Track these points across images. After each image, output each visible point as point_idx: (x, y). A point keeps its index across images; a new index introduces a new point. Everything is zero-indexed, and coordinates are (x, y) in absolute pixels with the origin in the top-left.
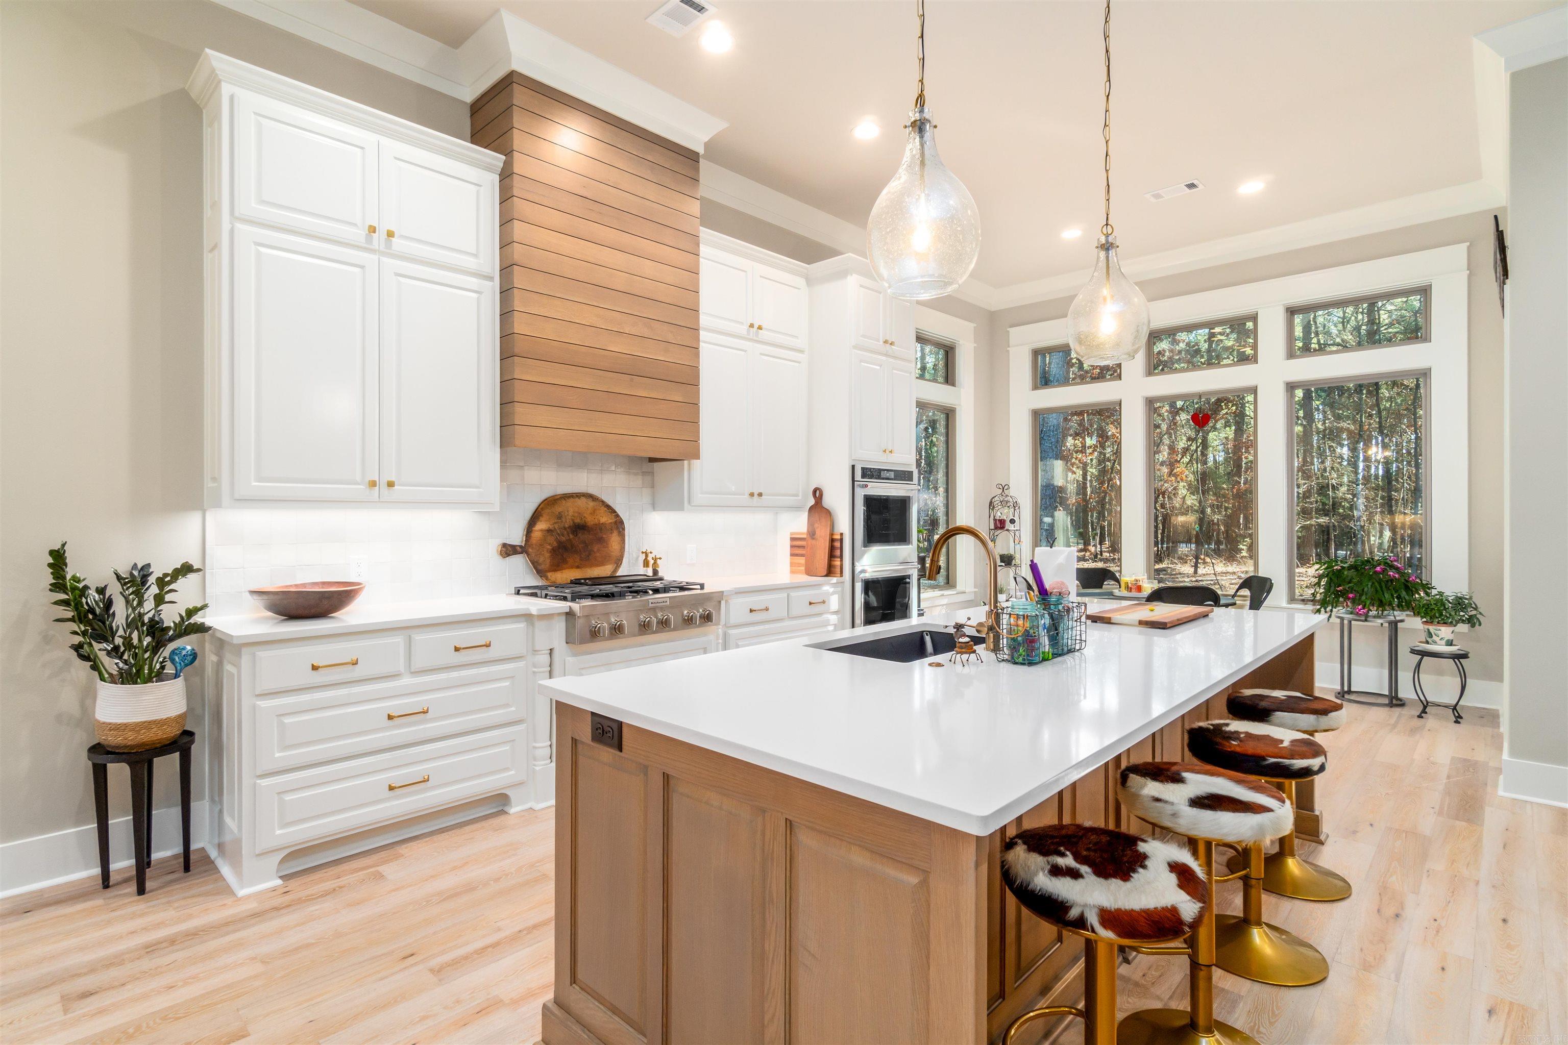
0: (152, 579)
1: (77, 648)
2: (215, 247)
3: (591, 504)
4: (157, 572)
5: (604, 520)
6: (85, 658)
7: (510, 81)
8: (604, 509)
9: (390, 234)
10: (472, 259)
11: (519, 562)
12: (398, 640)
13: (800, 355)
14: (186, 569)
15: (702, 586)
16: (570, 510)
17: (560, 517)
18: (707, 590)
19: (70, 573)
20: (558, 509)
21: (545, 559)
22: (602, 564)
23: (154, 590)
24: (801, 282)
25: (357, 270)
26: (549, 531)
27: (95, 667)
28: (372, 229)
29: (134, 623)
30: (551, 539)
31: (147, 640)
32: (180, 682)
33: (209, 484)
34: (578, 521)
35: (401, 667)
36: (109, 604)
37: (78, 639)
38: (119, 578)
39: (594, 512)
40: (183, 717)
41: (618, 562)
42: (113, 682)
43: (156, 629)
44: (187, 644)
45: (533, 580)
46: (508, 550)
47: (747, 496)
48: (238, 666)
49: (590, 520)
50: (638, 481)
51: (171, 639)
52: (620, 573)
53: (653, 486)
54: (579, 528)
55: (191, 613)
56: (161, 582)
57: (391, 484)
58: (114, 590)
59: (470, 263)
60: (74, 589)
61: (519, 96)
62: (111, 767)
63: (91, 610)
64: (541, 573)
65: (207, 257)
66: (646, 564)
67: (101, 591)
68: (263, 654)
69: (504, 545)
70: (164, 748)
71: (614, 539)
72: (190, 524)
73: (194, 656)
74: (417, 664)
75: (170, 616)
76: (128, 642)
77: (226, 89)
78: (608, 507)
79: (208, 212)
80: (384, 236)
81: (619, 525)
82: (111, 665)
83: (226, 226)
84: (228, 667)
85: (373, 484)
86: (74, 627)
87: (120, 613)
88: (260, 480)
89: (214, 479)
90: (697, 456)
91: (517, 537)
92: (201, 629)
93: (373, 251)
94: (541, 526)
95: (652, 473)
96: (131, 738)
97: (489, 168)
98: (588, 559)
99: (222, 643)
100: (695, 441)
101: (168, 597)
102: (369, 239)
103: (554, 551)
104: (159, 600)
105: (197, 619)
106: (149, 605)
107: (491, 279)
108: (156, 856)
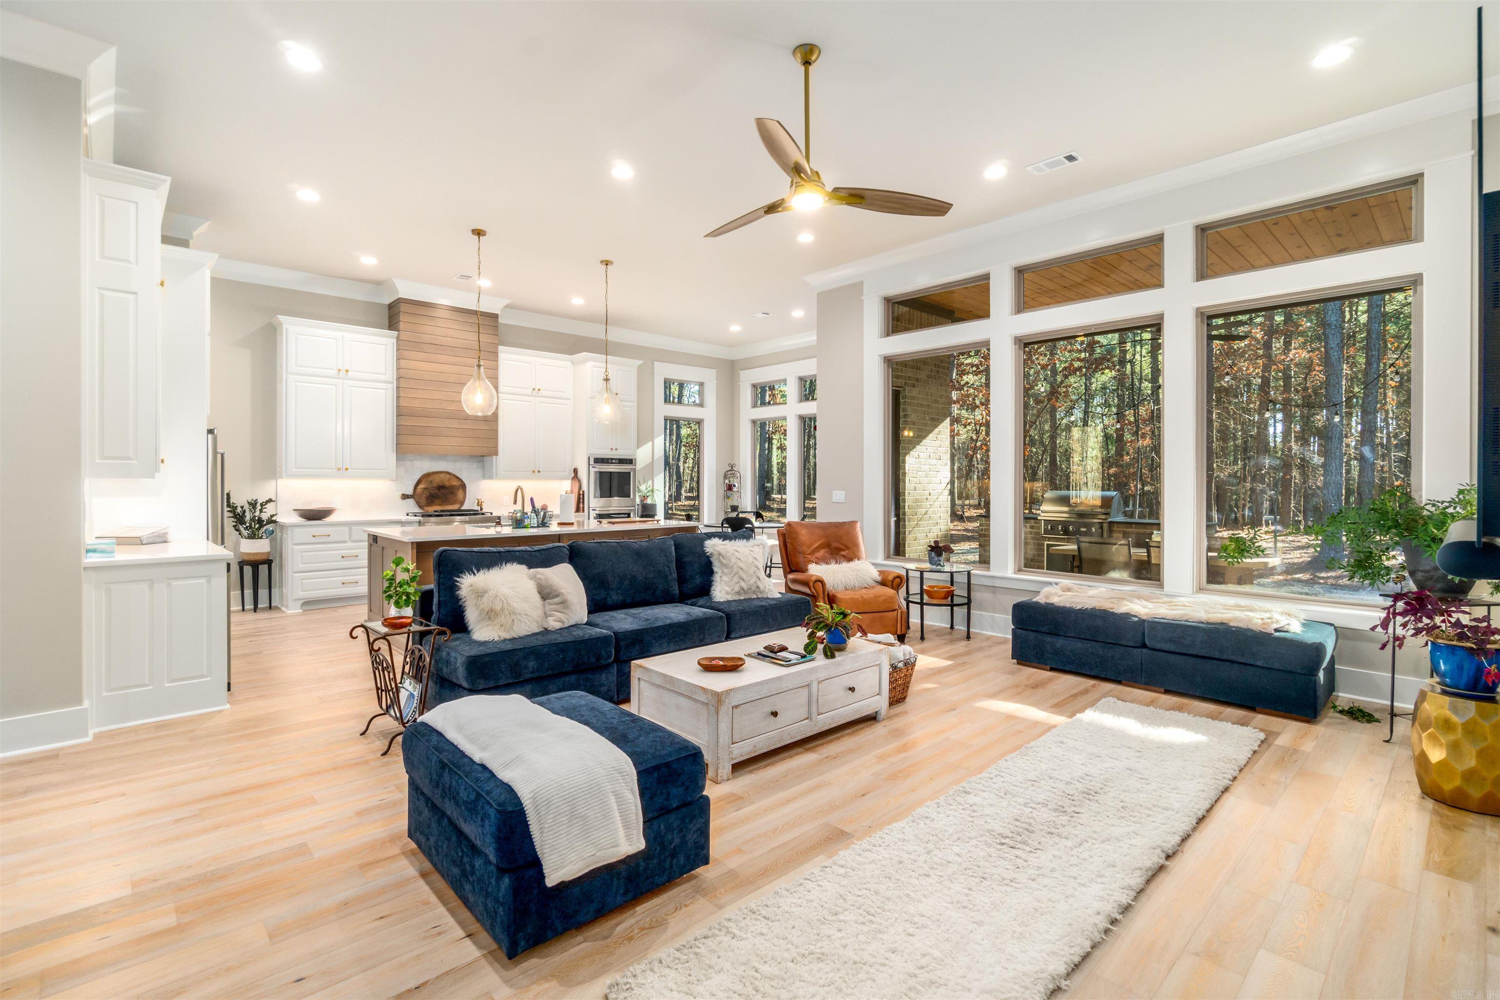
0: (258, 504)
1: (234, 526)
2: (281, 382)
3: (448, 476)
4: (260, 501)
5: (454, 484)
6: (237, 530)
7: (399, 301)
8: (455, 479)
9: (347, 371)
10: (383, 376)
11: (411, 502)
12: (346, 529)
13: (568, 401)
14: (270, 501)
15: (491, 514)
16: (437, 480)
17: (431, 482)
18: (493, 515)
19: (232, 501)
20: (431, 478)
21: (423, 501)
22: (452, 504)
23: (260, 508)
24: (569, 364)
25: (334, 387)
26: (425, 488)
27: (240, 534)
28: (339, 370)
29: (252, 520)
30: (426, 492)
31: (257, 526)
32: (268, 540)
33: (279, 470)
34: (440, 484)
35: (347, 539)
36: (244, 512)
37: (235, 524)
38: (248, 503)
39: (449, 479)
40: (268, 553)
41: (462, 503)
42: (246, 538)
43: (260, 521)
44: (270, 527)
45: (417, 510)
46: (405, 497)
47: (531, 473)
48: (287, 534)
49: (447, 484)
50: (475, 465)
51: (265, 525)
52: (463, 508)
53: (483, 467)
54: (441, 487)
55: (272, 516)
56: (262, 505)
57: (347, 469)
58: (247, 507)
59: (383, 378)
60: (233, 507)
61: (403, 307)
62: (245, 567)
63: (239, 514)
64: (420, 507)
65: (279, 385)
66: (478, 505)
67: (242, 507)
68: (296, 530)
69: (403, 495)
70: (263, 562)
71: (460, 494)
72: (272, 483)
73: (273, 531)
74: (354, 538)
75: (265, 517)
76: (250, 526)
77: (285, 326)
78: (458, 478)
79: (278, 368)
80: (345, 372)
81: (463, 486)
82: (245, 533)
83: (284, 377)
84: (285, 536)
85: (339, 469)
86: (233, 519)
87: (248, 516)
88: (296, 468)
89: (280, 468)
90: (496, 454)
91: (410, 491)
92: (275, 522)
93: (341, 379)
94: (421, 486)
95: (483, 461)
96: (252, 558)
97: (392, 337)
98: (445, 501)
99: (283, 527)
100: (496, 447)
101: (264, 510)
102: (338, 374)
103: (428, 498)
104: (261, 511)
105: (274, 518)
106: (257, 513)
107: (392, 383)
108: (259, 606)
